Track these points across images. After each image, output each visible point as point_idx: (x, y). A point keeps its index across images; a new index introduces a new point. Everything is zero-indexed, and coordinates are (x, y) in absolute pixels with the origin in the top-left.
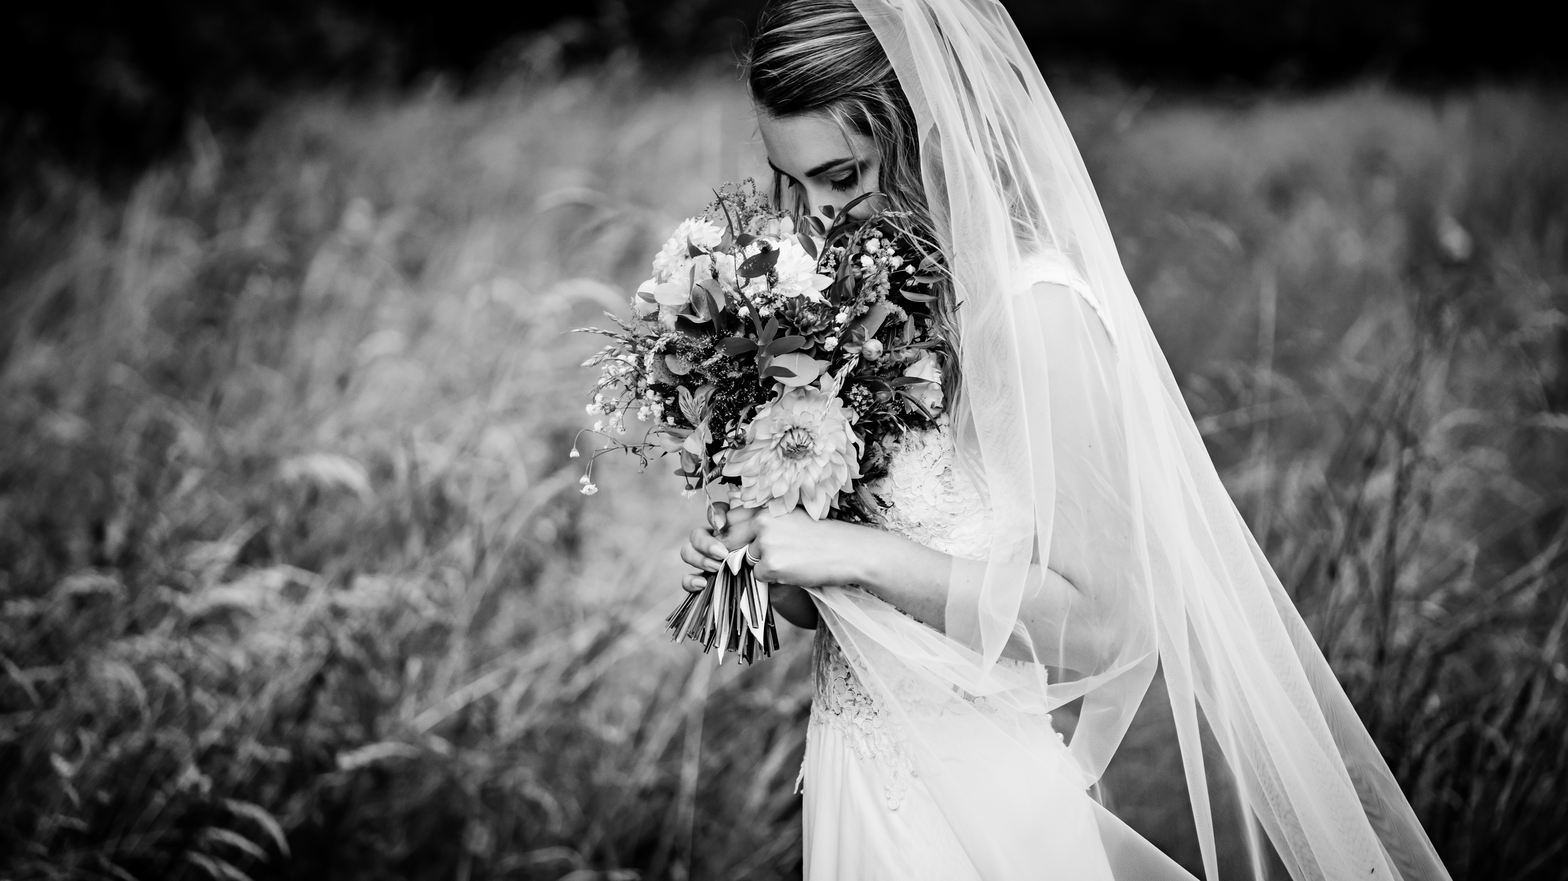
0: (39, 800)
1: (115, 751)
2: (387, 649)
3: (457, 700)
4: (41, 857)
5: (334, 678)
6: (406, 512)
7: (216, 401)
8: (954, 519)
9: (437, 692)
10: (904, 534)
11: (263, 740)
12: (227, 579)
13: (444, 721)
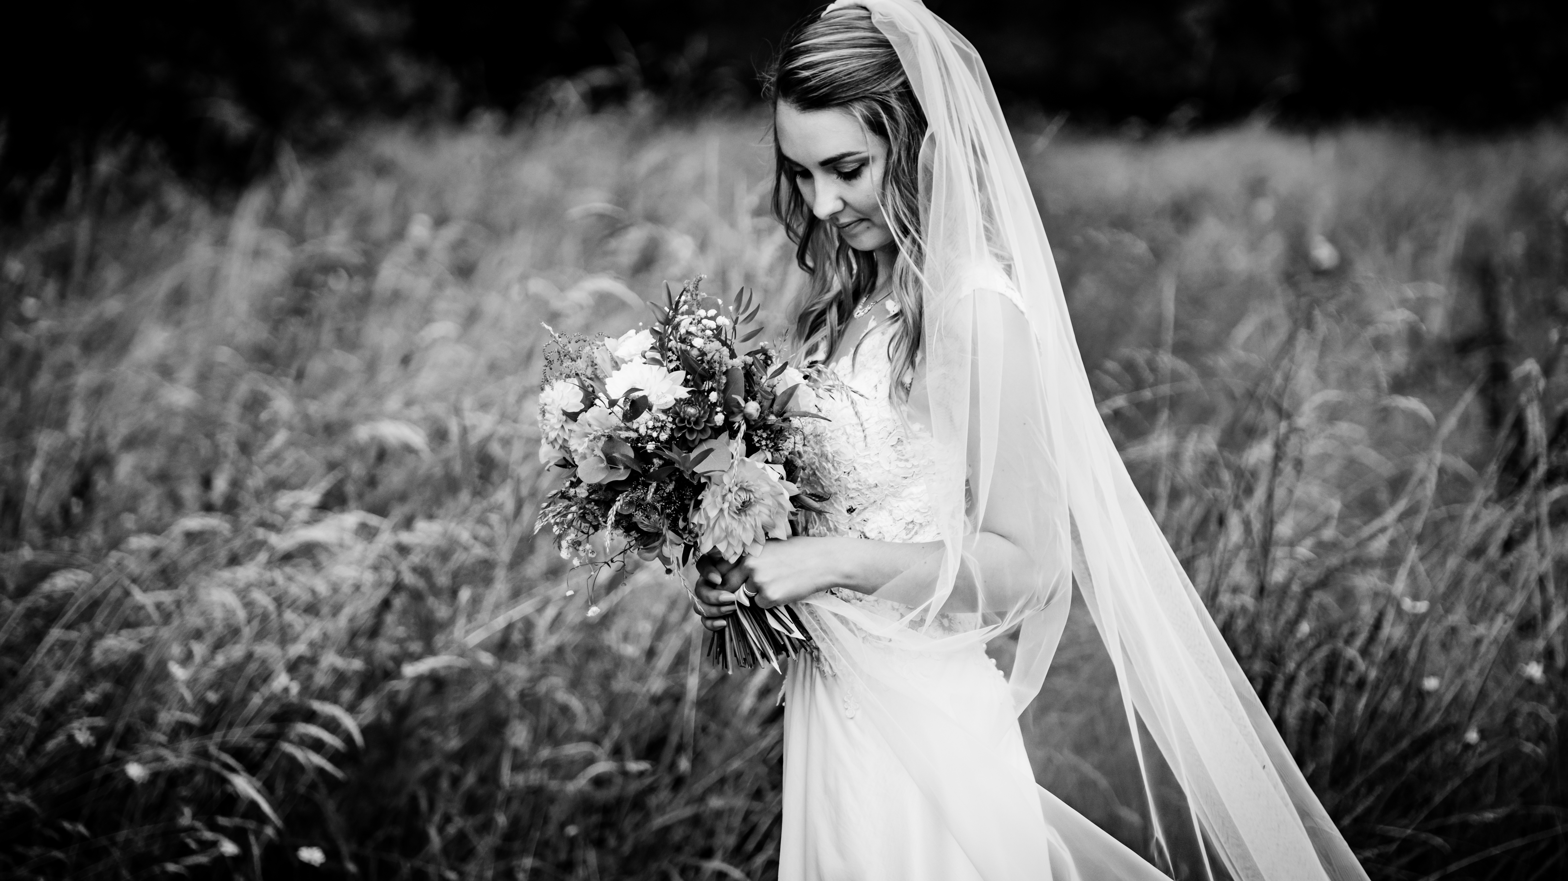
0: (158, 698)
1: (220, 660)
2: (443, 580)
3: (500, 622)
4: (161, 745)
5: (398, 602)
6: (458, 468)
7: (300, 376)
8: (905, 481)
9: (483, 616)
10: (863, 493)
11: (341, 652)
12: (312, 521)
13: (489, 637)
